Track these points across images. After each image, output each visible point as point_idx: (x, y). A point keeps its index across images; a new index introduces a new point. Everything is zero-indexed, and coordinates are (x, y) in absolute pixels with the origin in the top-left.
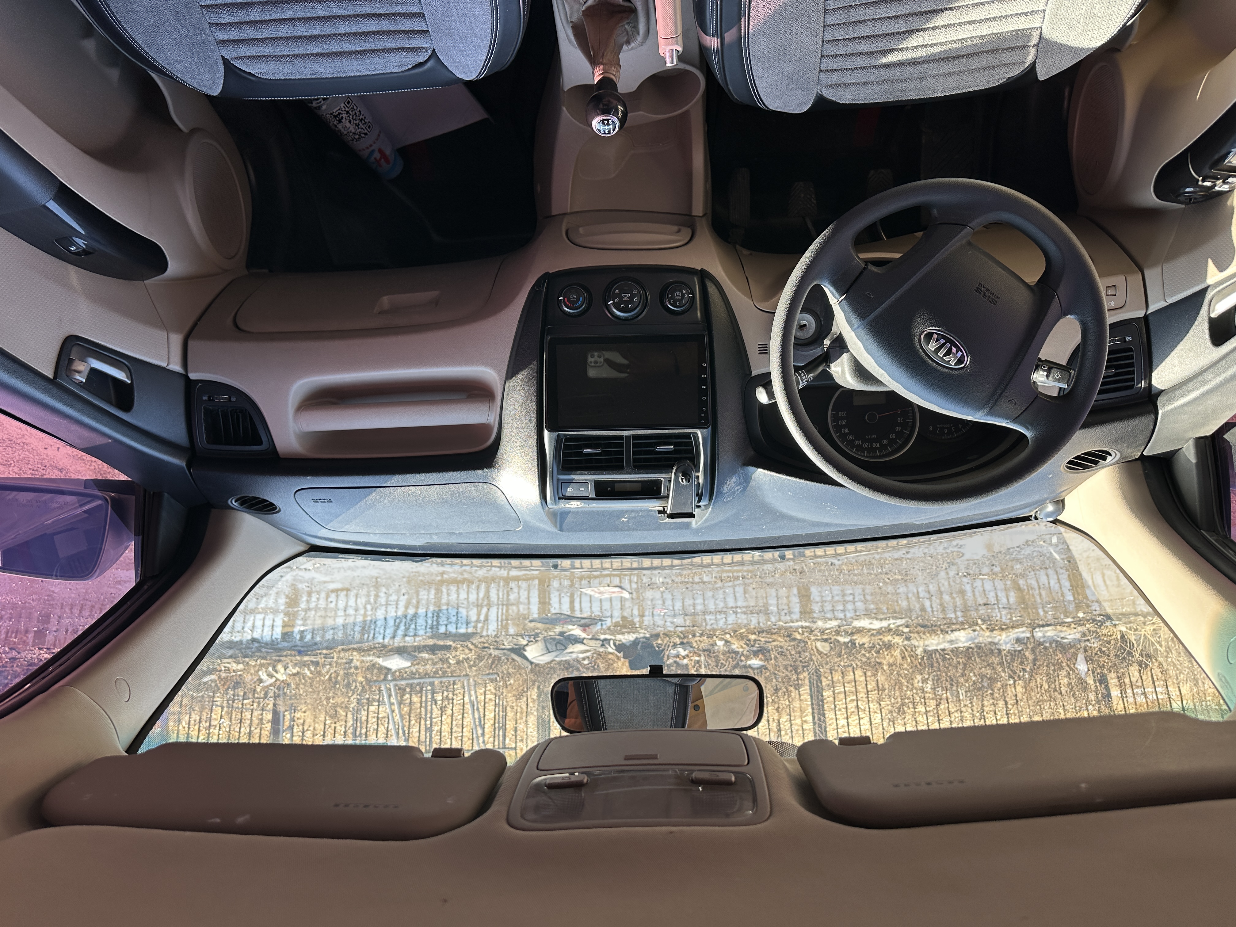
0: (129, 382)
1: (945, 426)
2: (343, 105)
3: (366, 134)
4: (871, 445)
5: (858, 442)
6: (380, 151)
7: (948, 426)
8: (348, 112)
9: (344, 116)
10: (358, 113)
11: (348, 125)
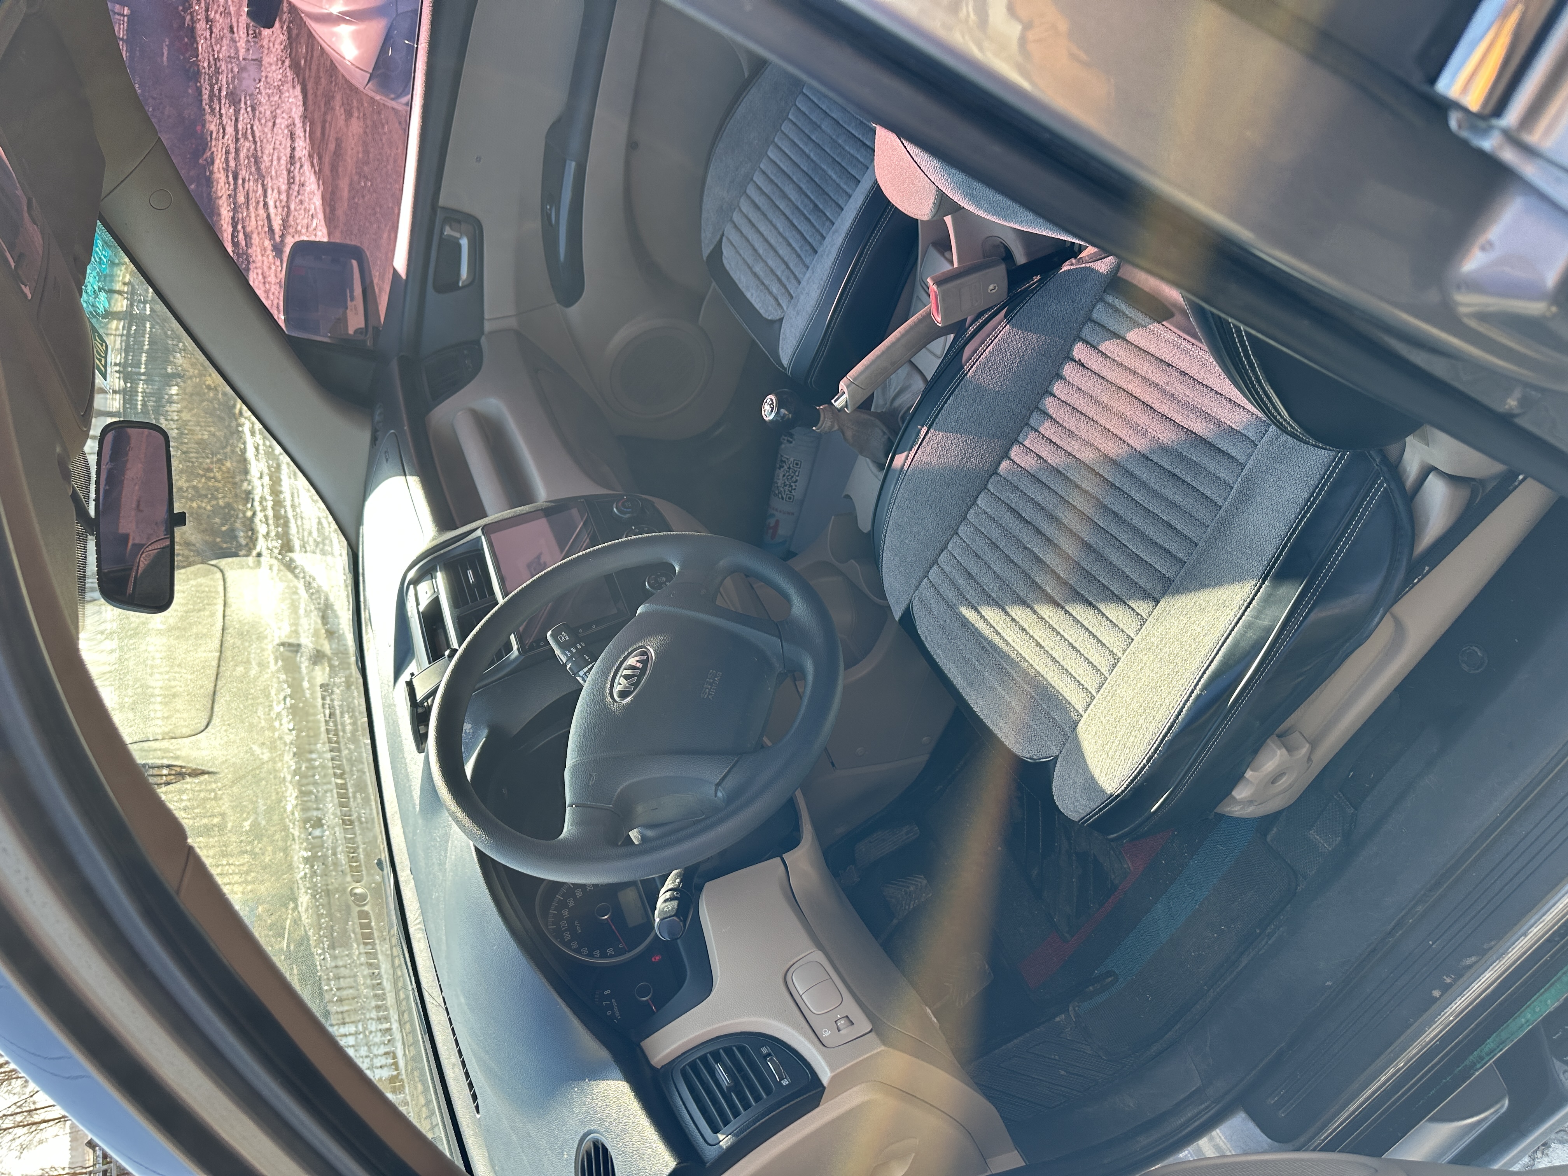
0: (460, 284)
1: (616, 1009)
2: (792, 459)
3: (783, 498)
4: (565, 930)
5: (566, 913)
6: (777, 522)
7: (617, 1014)
8: (789, 468)
9: (786, 467)
10: (794, 479)
11: (781, 476)
